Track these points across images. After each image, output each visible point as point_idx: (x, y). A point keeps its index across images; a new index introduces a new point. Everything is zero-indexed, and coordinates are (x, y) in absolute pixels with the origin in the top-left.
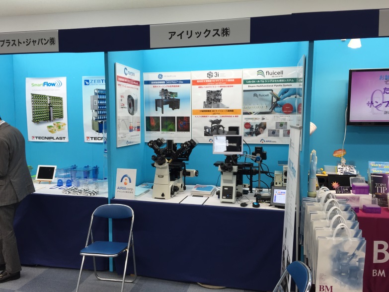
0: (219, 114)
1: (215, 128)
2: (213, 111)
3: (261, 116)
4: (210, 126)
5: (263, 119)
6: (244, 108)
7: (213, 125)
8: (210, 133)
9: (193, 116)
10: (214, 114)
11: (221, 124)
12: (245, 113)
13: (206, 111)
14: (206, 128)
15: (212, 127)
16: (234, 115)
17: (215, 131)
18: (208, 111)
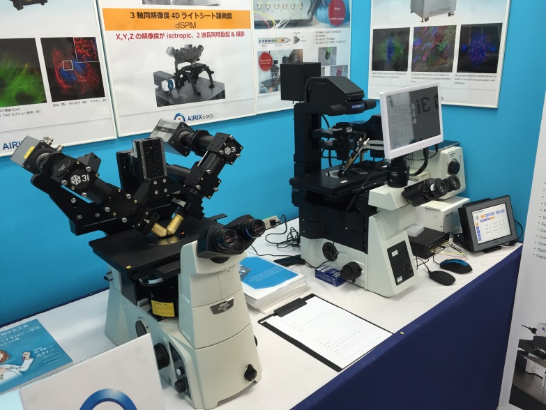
0: (193, 26)
1: (185, 78)
2: (175, 15)
3: (290, 32)
4: (172, 71)
5: (297, 40)
6: (256, 7)
7: (181, 66)
8: (175, 93)
9: (110, 35)
10: (179, 26)
11: (203, 60)
12: (259, 25)
13: (153, 15)
14: (158, 78)
15: (178, 72)
16: (235, 31)
17: (188, 86)
18: (160, 15)
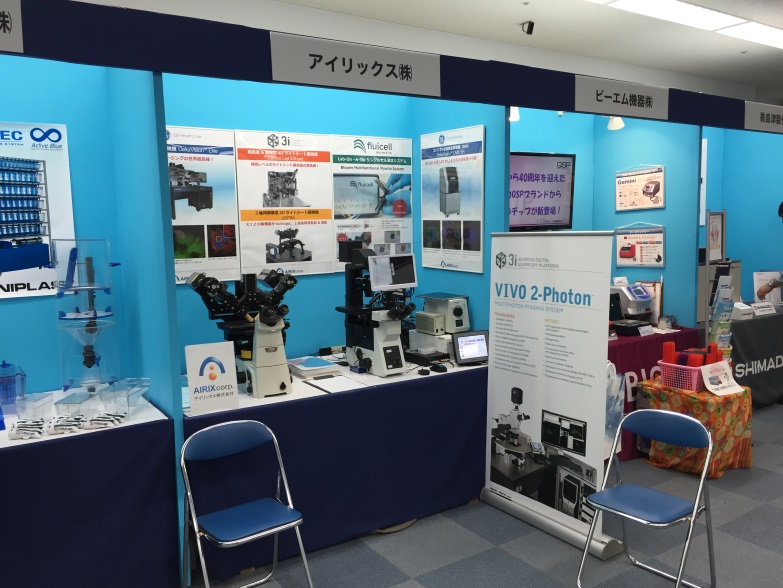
0: (292, 218)
1: (285, 248)
2: (282, 212)
3: (362, 222)
4: (277, 243)
5: (366, 226)
6: (336, 207)
7: (283, 241)
8: (278, 257)
9: (243, 224)
10: (284, 218)
11: (298, 237)
12: (338, 217)
13: (268, 213)
14: (269, 247)
15: (281, 244)
16: (320, 221)
17: (287, 252)
18: (273, 212)
